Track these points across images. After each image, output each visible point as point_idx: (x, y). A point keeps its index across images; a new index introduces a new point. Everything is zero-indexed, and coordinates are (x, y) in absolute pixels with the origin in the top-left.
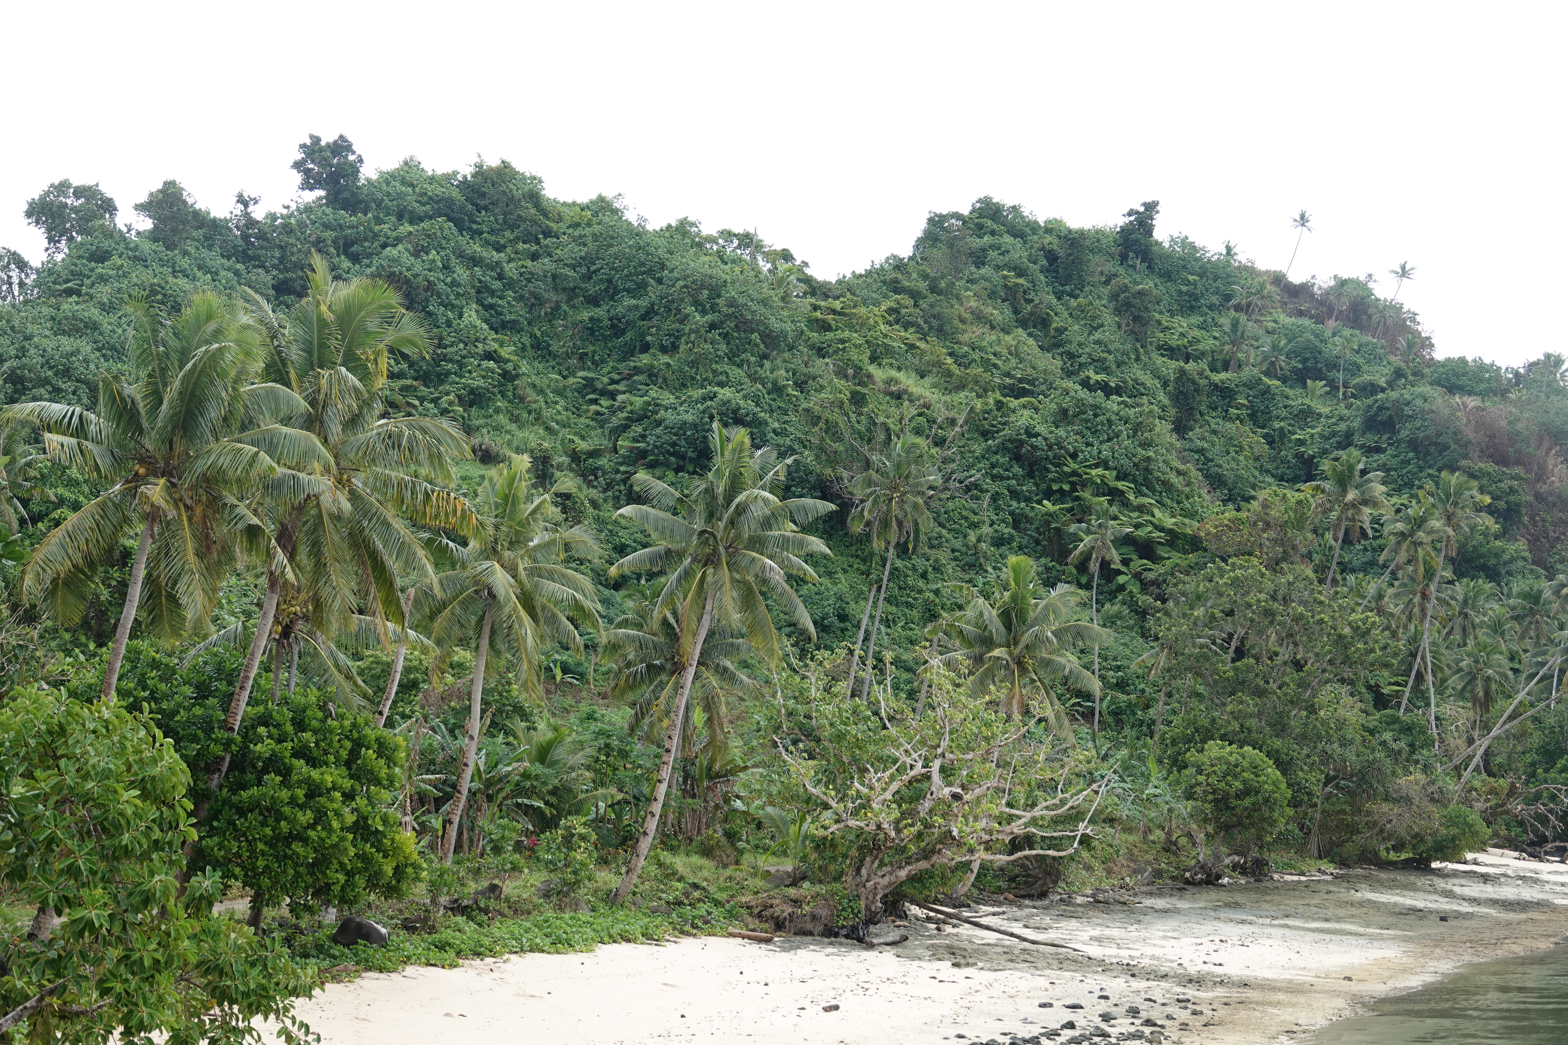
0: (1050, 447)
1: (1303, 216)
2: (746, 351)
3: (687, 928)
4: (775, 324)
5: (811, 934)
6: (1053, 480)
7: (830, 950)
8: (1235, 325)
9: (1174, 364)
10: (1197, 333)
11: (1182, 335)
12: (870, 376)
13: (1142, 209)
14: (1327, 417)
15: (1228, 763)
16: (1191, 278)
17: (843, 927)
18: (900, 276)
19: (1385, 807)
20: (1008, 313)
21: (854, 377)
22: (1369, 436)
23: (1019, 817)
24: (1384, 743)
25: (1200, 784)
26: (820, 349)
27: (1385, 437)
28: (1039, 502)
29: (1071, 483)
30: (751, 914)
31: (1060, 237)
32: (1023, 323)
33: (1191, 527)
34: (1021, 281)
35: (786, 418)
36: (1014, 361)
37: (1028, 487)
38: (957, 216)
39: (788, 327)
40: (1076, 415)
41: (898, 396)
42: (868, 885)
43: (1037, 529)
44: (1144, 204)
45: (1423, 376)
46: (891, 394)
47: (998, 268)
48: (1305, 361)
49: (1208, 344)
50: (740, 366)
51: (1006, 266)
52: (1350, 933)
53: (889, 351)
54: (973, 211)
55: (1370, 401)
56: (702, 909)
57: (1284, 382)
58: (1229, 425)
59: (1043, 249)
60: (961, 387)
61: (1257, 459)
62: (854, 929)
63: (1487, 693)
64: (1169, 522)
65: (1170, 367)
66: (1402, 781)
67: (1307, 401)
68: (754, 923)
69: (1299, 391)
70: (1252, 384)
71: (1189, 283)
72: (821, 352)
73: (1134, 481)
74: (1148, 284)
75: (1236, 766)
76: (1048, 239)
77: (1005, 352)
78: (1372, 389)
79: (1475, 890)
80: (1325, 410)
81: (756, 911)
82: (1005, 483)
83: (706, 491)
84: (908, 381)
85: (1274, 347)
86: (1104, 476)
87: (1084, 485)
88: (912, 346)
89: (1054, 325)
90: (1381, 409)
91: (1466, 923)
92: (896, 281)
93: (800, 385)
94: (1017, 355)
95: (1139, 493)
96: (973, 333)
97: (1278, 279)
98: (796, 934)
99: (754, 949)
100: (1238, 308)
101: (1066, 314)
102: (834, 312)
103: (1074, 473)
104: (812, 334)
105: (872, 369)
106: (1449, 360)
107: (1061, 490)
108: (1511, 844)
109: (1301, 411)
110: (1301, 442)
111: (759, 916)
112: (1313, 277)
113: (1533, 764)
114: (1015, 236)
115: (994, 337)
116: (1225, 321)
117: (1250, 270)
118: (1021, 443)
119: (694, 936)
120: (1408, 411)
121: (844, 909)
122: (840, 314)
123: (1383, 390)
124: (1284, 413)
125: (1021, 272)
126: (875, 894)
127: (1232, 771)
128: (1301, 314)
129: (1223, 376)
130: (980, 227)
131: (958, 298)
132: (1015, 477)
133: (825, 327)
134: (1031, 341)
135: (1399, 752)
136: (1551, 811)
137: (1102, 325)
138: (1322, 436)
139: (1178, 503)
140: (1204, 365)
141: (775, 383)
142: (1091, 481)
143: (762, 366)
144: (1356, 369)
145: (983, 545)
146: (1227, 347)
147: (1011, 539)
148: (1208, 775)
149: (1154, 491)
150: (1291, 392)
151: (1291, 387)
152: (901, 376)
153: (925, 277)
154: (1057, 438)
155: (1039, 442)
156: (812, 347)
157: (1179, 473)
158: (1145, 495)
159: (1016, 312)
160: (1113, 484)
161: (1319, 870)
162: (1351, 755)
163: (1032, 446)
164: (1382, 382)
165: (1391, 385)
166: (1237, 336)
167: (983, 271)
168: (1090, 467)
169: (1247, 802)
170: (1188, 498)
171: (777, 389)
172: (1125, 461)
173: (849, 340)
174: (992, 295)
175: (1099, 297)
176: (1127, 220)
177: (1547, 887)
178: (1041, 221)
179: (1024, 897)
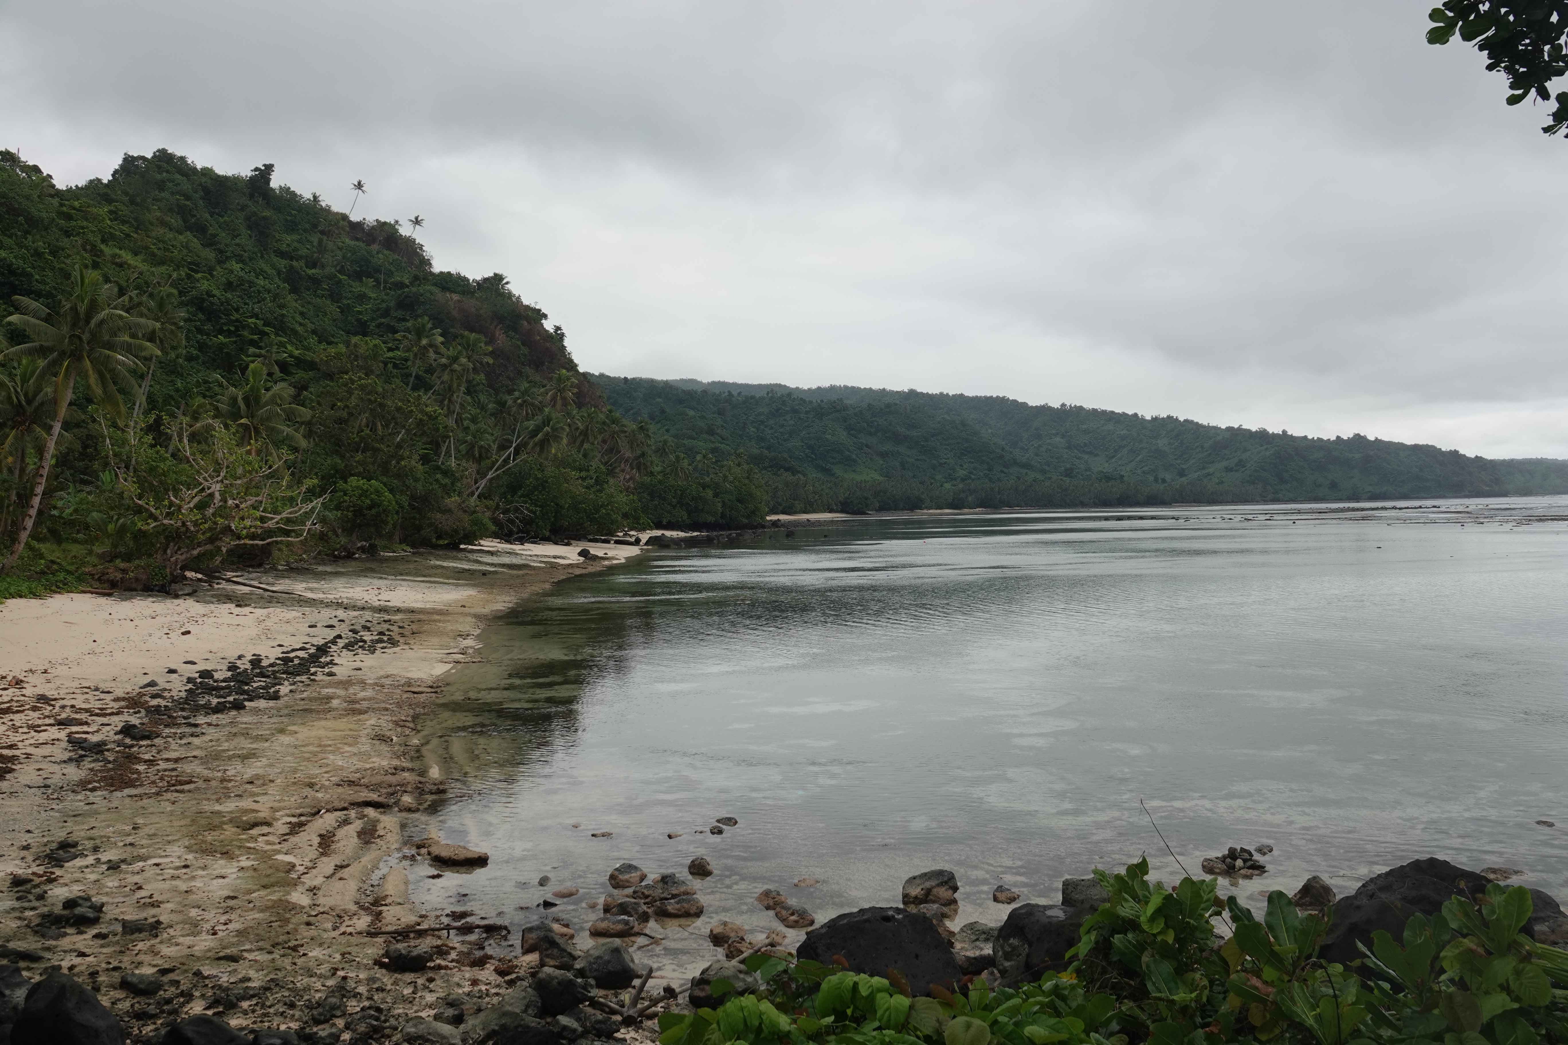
0: (222, 304)
1: (359, 183)
2: (14, 228)
3: (54, 588)
4: (35, 213)
5: (135, 590)
6: (224, 324)
7: (151, 599)
8: (320, 242)
9: (284, 262)
10: (296, 244)
11: (288, 245)
12: (101, 251)
13: (263, 168)
14: (375, 299)
15: (362, 489)
16: (293, 212)
17: (156, 585)
18: (109, 192)
19: (439, 515)
20: (180, 222)
21: (91, 251)
22: (400, 312)
23: (272, 519)
24: (437, 480)
25: (346, 501)
26: (66, 232)
27: (408, 313)
28: (216, 336)
29: (234, 326)
30: (93, 578)
31: (212, 179)
32: (189, 228)
33: (309, 356)
34: (188, 203)
35: (45, 273)
36: (185, 251)
37: (208, 327)
38: (143, 158)
39: (44, 215)
40: (238, 286)
41: (121, 265)
42: (172, 559)
43: (214, 353)
44: (264, 165)
45: (428, 280)
46: (116, 264)
47: (173, 193)
48: (361, 266)
49: (304, 252)
50: (10, 237)
51: (178, 193)
52: (441, 583)
53: (112, 237)
54: (155, 156)
55: (399, 292)
56: (62, 576)
57: (349, 278)
58: (318, 300)
59: (200, 185)
60: (162, 263)
61: (334, 320)
62: (163, 586)
63: (480, 455)
64: (296, 353)
65: (282, 263)
66: (448, 501)
67: (363, 290)
68: (96, 584)
69: (358, 284)
70: (331, 277)
71: (291, 215)
72: (67, 234)
73: (274, 327)
74: (267, 213)
75: (367, 491)
76: (204, 180)
77: (179, 245)
78: (400, 285)
79: (488, 559)
80: (373, 295)
81: (96, 577)
82: (193, 324)
83: (71, 309)
84: (127, 256)
85: (344, 257)
86: (256, 323)
87: (244, 327)
88: (128, 236)
89: (210, 232)
90: (406, 297)
91: (496, 576)
92: (106, 194)
93: (53, 253)
94: (187, 248)
95: (277, 335)
96: (160, 231)
97: (344, 217)
98: (125, 590)
99: (102, 600)
100: (322, 233)
101: (217, 226)
102: (74, 209)
103: (237, 320)
104: (60, 222)
105: (103, 247)
106: (441, 273)
107: (229, 330)
108: (495, 536)
109: (359, 295)
110: (360, 313)
111: (99, 579)
112: (364, 219)
113: (504, 493)
114: (183, 175)
115: (171, 236)
116: (315, 239)
117: (327, 211)
118: (203, 300)
119: (59, 593)
120: (422, 299)
121: (156, 575)
122: (78, 210)
123: (407, 286)
124: (350, 295)
125: (188, 198)
126: (176, 565)
127: (364, 493)
128: (357, 239)
129: (313, 271)
130: (159, 167)
131: (148, 210)
132: (199, 320)
133: (69, 217)
134: (195, 240)
135: (446, 485)
136: (517, 518)
137: (240, 235)
138: (372, 310)
139: (300, 342)
140: (302, 263)
141: (36, 250)
142: (248, 326)
143: (26, 239)
144: (390, 274)
145: (181, 360)
146: (316, 255)
147: (197, 358)
148: (351, 497)
149: (286, 334)
150: (353, 283)
151: (353, 281)
152: (122, 253)
153: (126, 194)
154: (226, 298)
155: (215, 300)
156: (61, 229)
157: (301, 324)
158: (280, 336)
159: (184, 221)
160: (261, 328)
161: (403, 550)
162: (419, 486)
163: (211, 303)
164: (407, 282)
165: (412, 283)
166: (322, 249)
167: (163, 194)
168: (247, 317)
169: (373, 511)
170: (306, 339)
171: (38, 254)
172: (268, 315)
173: (87, 228)
174: (171, 210)
175: (237, 218)
176: (253, 173)
177: (524, 557)
178: (199, 167)
179: (249, 566)
